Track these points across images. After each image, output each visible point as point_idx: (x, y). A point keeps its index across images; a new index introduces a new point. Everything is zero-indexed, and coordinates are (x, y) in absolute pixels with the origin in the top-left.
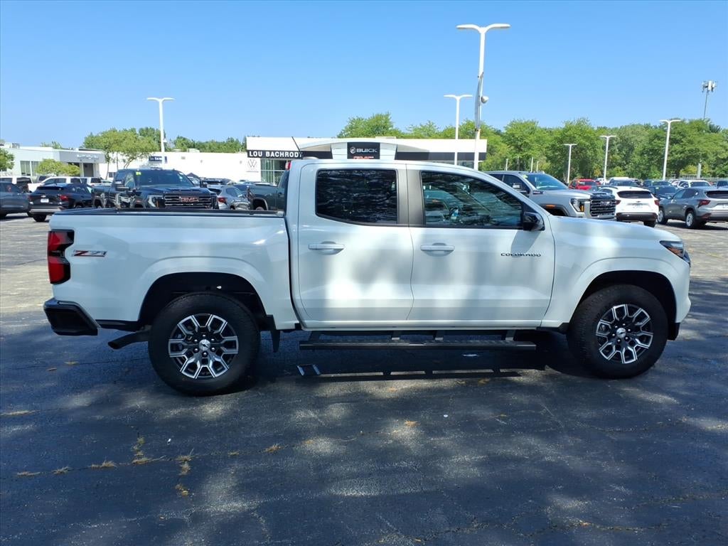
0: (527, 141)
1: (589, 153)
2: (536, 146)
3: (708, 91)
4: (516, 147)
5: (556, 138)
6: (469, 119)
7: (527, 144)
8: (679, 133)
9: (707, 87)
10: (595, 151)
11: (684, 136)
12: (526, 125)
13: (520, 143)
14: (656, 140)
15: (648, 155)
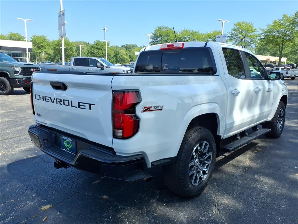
0: (43, 45)
1: (70, 52)
2: (47, 47)
3: (105, 31)
4: (38, 47)
5: (55, 44)
6: (12, 32)
7: (43, 46)
8: (100, 46)
9: (104, 29)
10: (72, 51)
11: (102, 48)
12: (41, 37)
13: (39, 45)
14: (92, 48)
15: (91, 54)
